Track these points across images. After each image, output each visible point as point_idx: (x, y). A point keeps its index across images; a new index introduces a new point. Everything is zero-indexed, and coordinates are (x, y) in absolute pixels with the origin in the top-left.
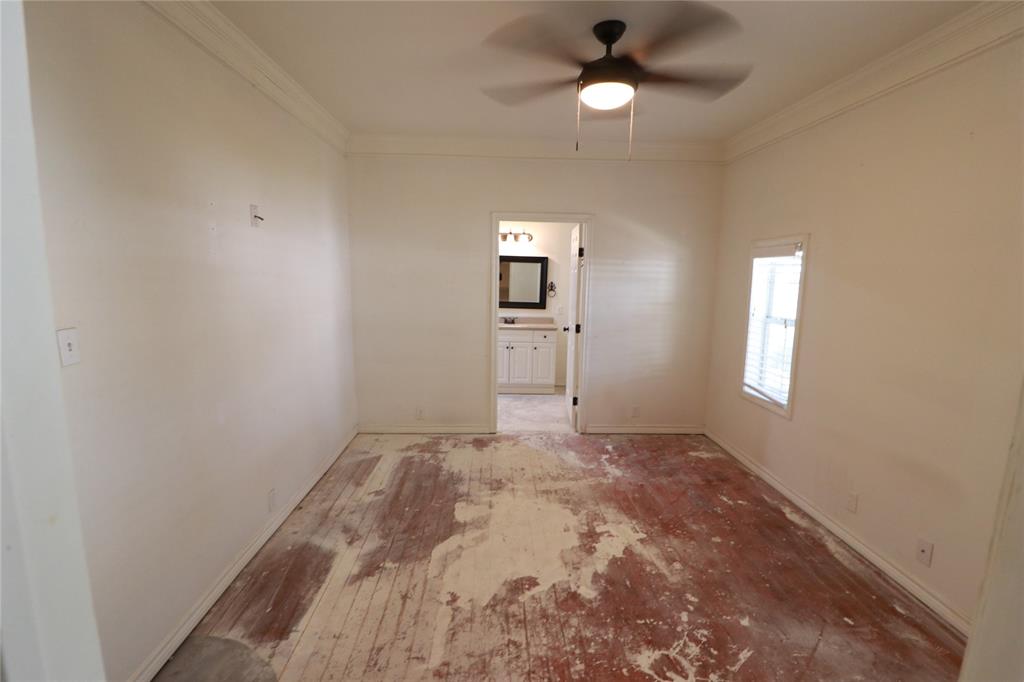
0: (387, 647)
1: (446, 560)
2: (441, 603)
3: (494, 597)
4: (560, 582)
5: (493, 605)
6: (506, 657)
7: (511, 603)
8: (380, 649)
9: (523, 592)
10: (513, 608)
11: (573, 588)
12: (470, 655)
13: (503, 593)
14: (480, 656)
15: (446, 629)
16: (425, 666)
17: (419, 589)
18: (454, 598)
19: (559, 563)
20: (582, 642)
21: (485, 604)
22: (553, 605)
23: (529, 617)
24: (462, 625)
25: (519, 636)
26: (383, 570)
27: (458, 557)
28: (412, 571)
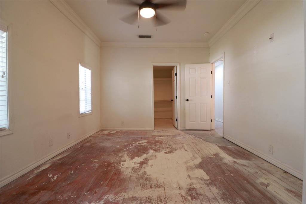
1: (195, 157)
2: (189, 150)
3: (176, 151)
4: (159, 153)
10: (171, 149)
11: (155, 152)
13: (174, 151)
15: (185, 147)
17: (197, 153)
18: (186, 150)
21: (178, 150)
22: (161, 150)
24: (182, 147)
26: (212, 155)
27: (191, 158)
28: (203, 155)
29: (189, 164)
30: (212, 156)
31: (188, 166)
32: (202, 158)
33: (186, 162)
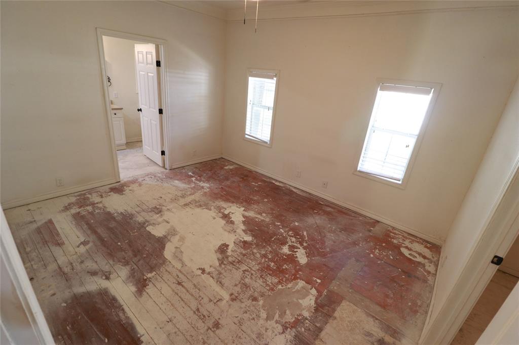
0: (199, 306)
1: (177, 257)
2: (200, 275)
3: (219, 259)
4: (235, 240)
5: (221, 262)
6: (249, 277)
7: (227, 257)
8: (198, 310)
9: (227, 251)
10: (230, 259)
11: (242, 240)
12: (236, 285)
13: (220, 256)
14: (240, 283)
15: (215, 283)
16: (224, 302)
17: (180, 275)
18: (203, 271)
19: (226, 233)
20: (264, 256)
21: (218, 265)
22: (242, 250)
23: (240, 259)
24: (219, 278)
25: (244, 267)
26: (149, 279)
27: (182, 252)
28: (167, 271)
29: (177, 237)
30: (149, 275)
31: (177, 234)
32: (165, 261)
33: (182, 239)
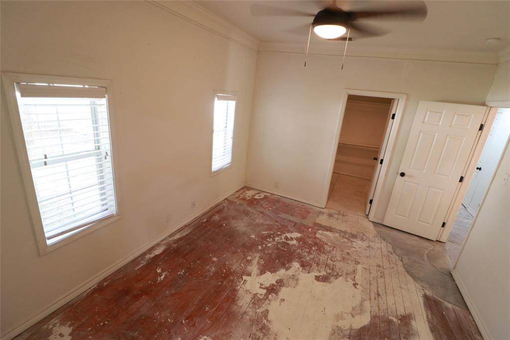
0: (379, 277)
1: (361, 310)
2: (361, 285)
3: (336, 278)
4: (305, 273)
5: (337, 276)
6: (336, 258)
7: (330, 274)
8: (381, 277)
9: (323, 275)
10: (329, 271)
11: (301, 269)
12: (348, 263)
13: (332, 279)
14: (344, 262)
15: (357, 274)
16: (364, 266)
17: (373, 298)
18: (355, 285)
19: (300, 282)
20: (309, 253)
21: (341, 277)
22: (313, 266)
23: (324, 266)
24: (351, 273)
25: (329, 262)
26: (397, 317)
27: (353, 309)
28: (379, 310)
29: (341, 323)
30: (395, 320)
31: (337, 326)
32: (374, 317)
33: (339, 317)
